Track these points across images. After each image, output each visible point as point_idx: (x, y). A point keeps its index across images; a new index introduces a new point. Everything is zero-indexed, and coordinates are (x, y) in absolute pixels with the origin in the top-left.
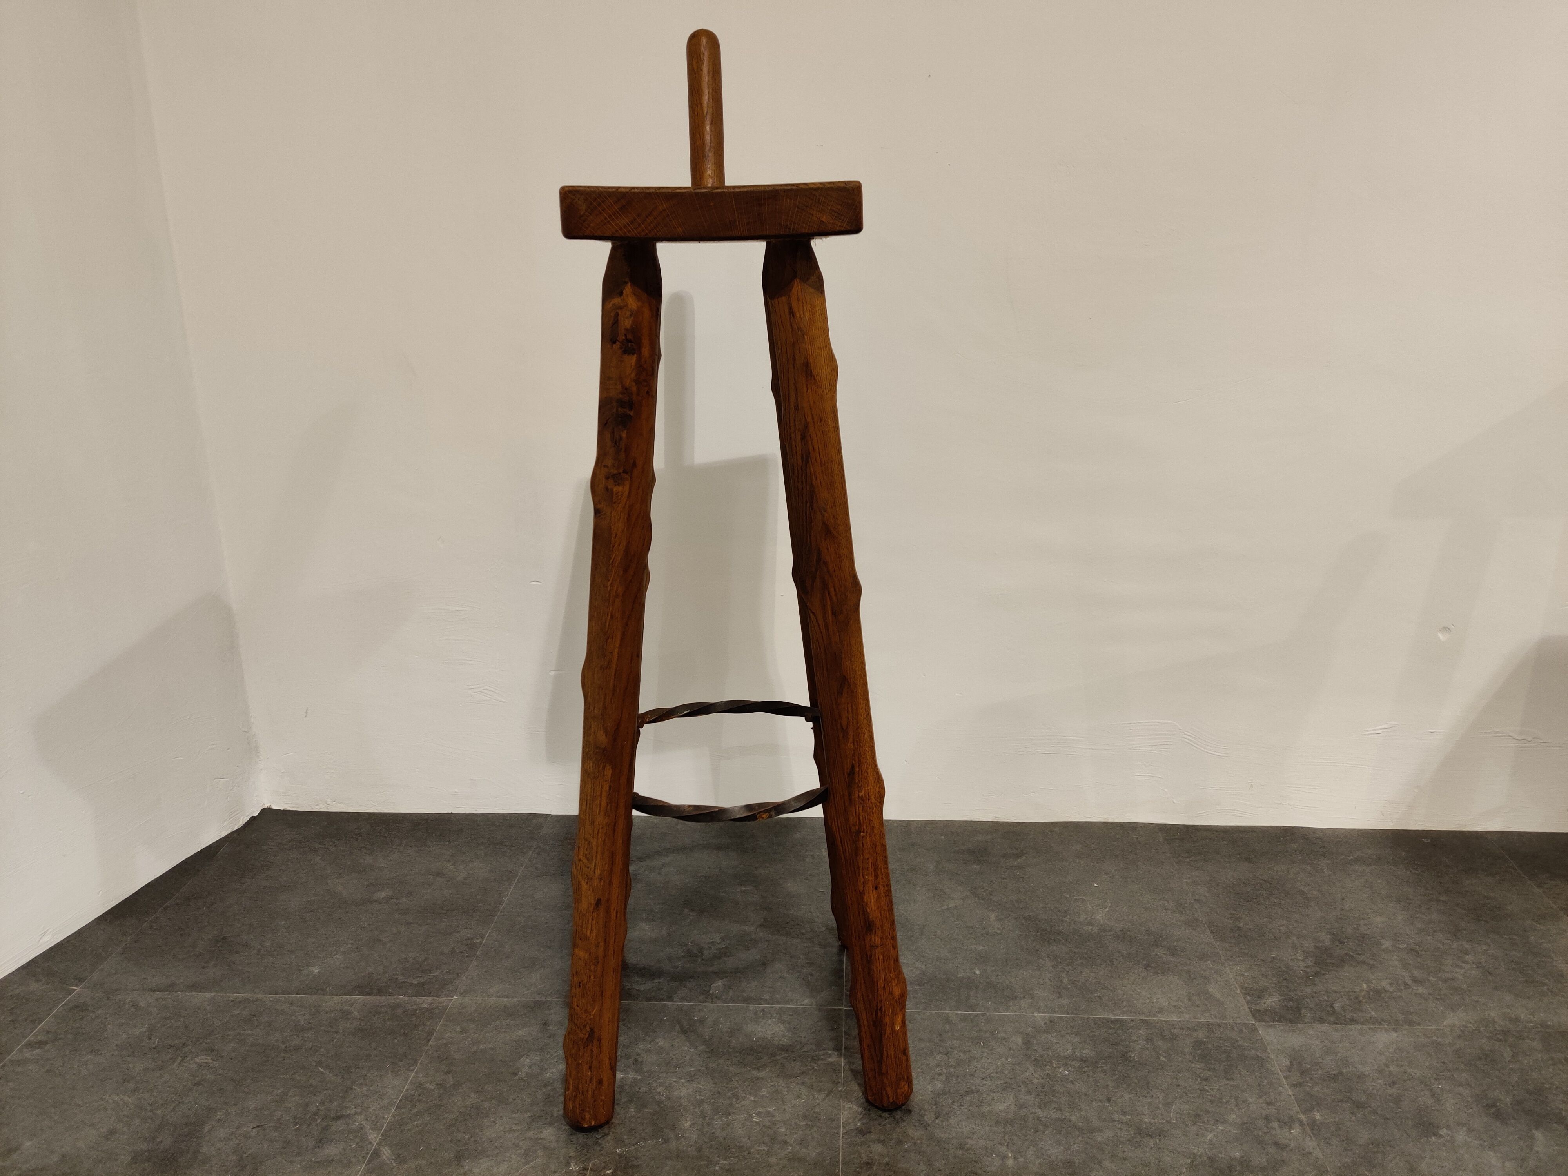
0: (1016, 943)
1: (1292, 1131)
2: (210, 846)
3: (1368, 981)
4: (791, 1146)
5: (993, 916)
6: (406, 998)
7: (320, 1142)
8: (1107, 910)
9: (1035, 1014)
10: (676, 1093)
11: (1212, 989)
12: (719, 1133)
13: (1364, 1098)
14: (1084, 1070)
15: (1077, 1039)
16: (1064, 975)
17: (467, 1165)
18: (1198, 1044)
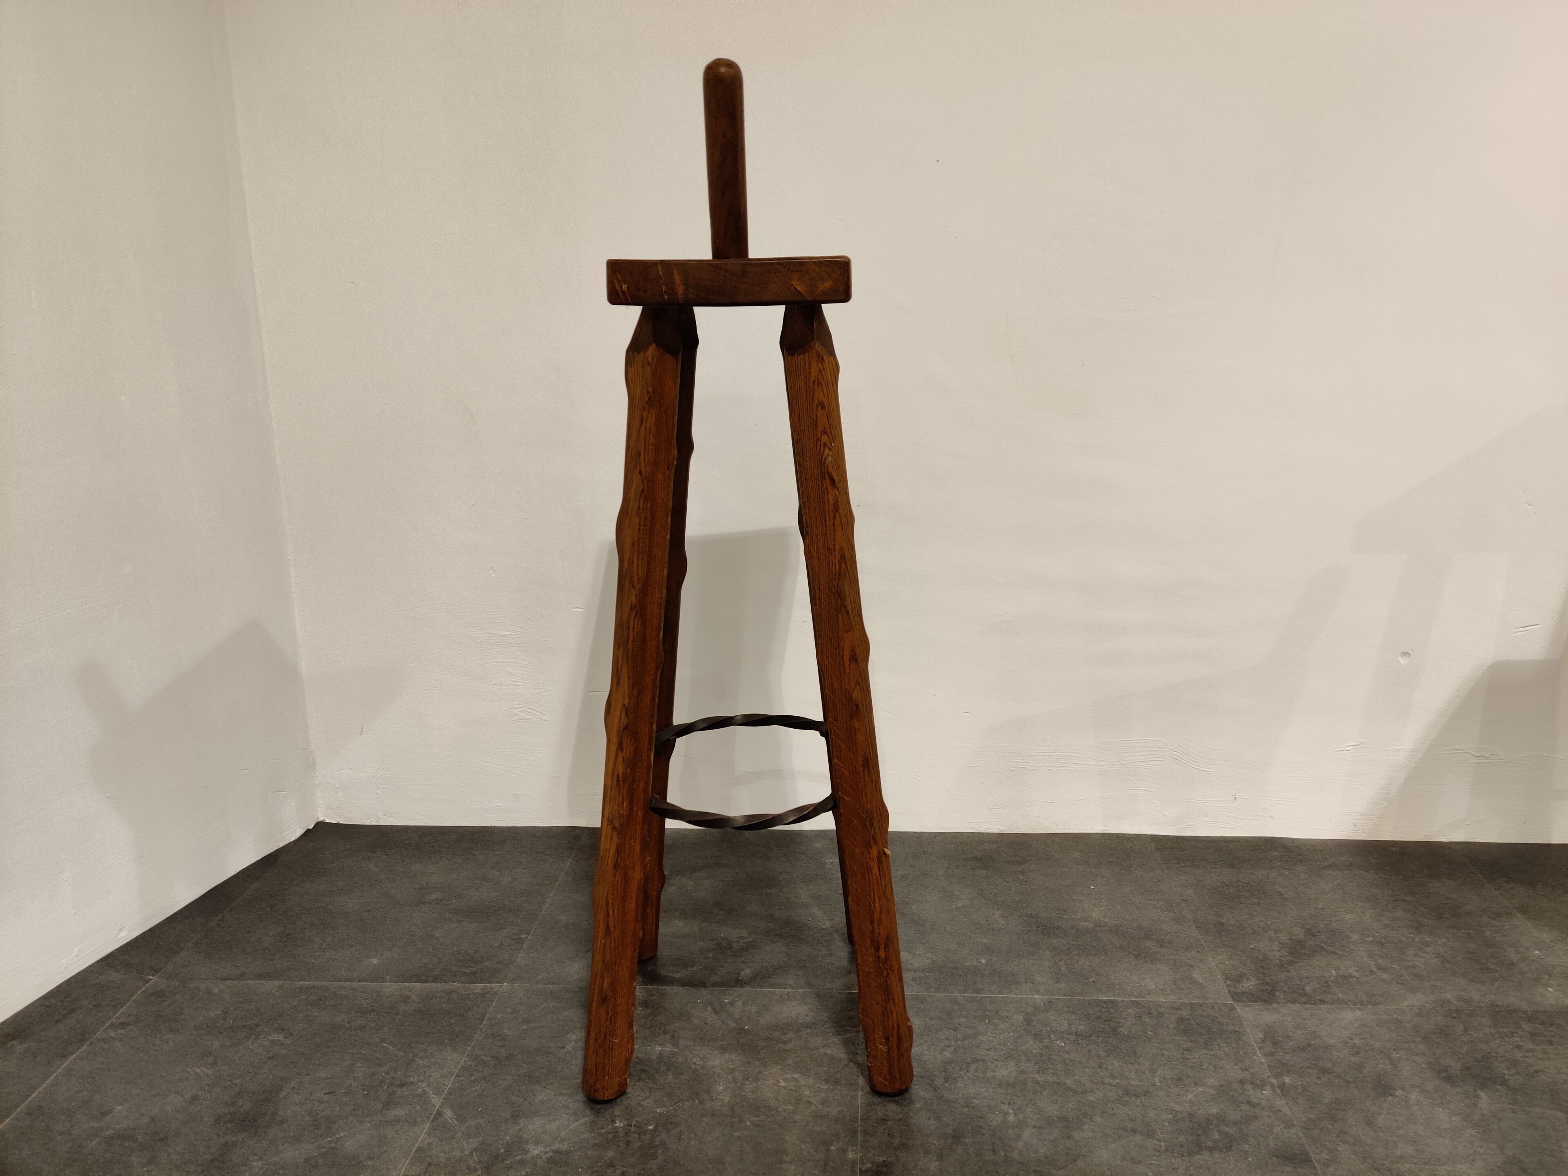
0: (1019, 937)
1: (1264, 1092)
2: (270, 855)
3: (1337, 969)
4: (815, 1105)
5: (998, 914)
6: (460, 985)
7: (387, 1105)
8: (1102, 908)
9: (1036, 996)
10: (711, 1063)
11: (1196, 975)
12: (749, 1095)
13: (1329, 1065)
14: (1078, 1042)
15: (1073, 1017)
16: (1061, 963)
17: (522, 1122)
18: (1181, 1020)
